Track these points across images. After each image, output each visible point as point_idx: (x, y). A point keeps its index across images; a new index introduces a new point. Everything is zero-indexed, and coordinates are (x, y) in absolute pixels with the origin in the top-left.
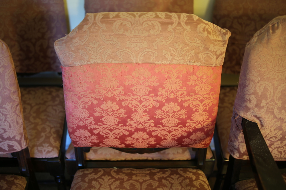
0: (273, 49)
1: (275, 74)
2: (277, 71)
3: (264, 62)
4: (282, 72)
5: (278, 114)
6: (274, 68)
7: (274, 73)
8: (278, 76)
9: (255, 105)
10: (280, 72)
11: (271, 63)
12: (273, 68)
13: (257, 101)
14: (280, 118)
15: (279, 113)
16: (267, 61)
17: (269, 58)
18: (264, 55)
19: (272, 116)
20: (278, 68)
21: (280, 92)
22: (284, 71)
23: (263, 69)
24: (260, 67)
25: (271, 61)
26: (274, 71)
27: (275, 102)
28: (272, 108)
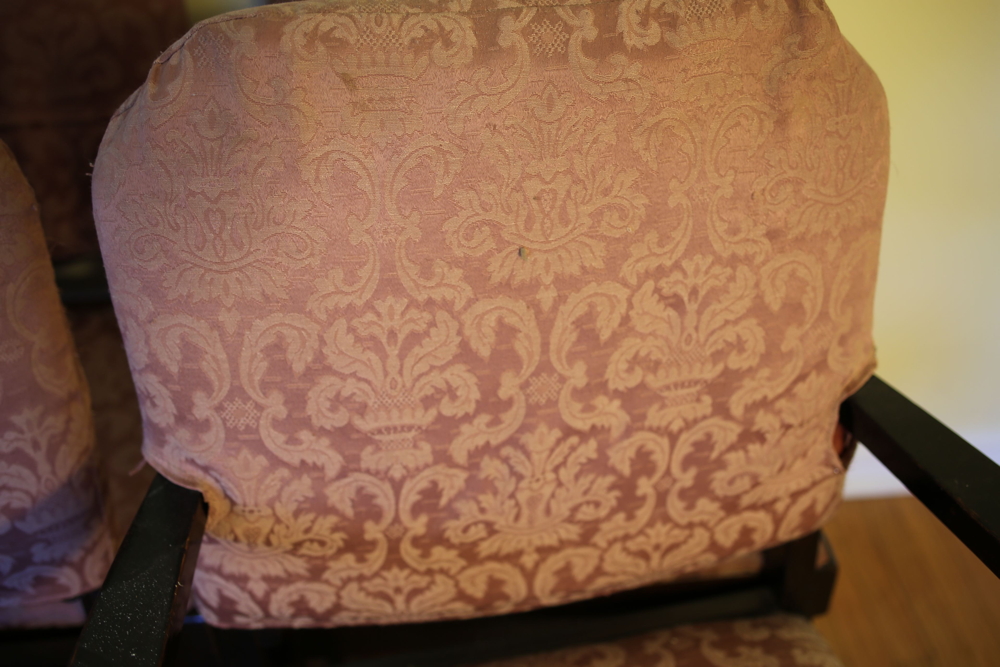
0: (168, 171)
1: (208, 278)
2: (215, 267)
3: (145, 228)
4: (240, 269)
5: (285, 446)
6: (199, 253)
7: (203, 275)
8: (226, 288)
9: (176, 417)
10: (231, 271)
11: (177, 231)
12: (192, 253)
13: (174, 401)
14: (303, 462)
15: (287, 443)
16: (157, 225)
17: (161, 211)
18: (137, 198)
19: (262, 460)
20: (217, 254)
21: (260, 355)
22: (249, 264)
23: (149, 261)
24: (136, 254)
25: (177, 224)
26: (200, 267)
27: (250, 398)
28: (247, 426)
